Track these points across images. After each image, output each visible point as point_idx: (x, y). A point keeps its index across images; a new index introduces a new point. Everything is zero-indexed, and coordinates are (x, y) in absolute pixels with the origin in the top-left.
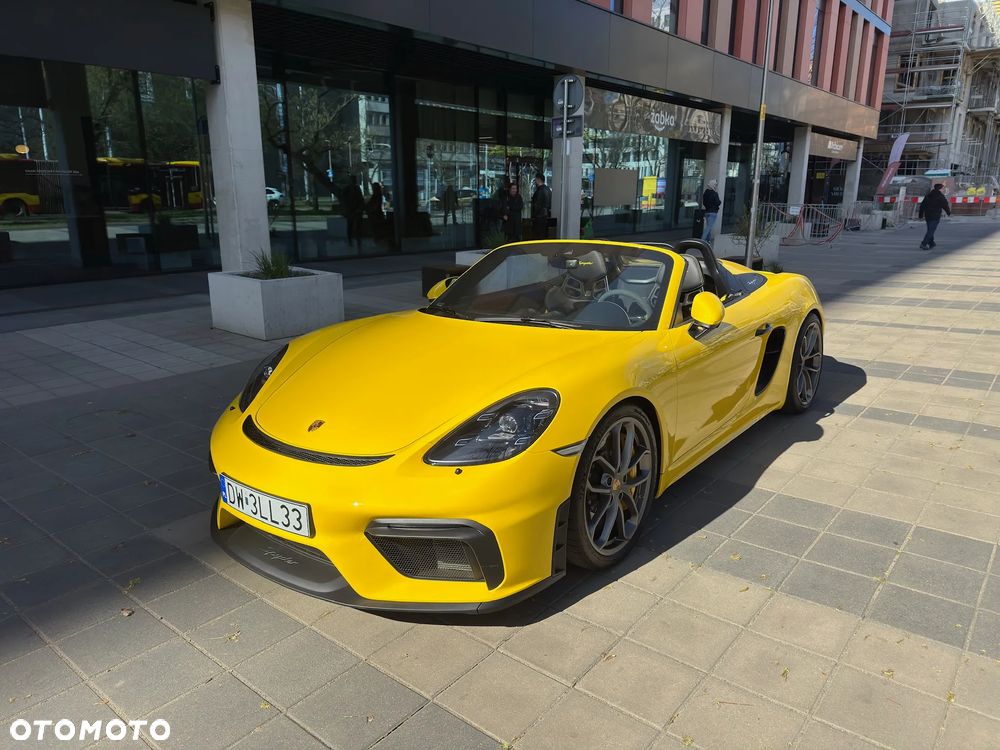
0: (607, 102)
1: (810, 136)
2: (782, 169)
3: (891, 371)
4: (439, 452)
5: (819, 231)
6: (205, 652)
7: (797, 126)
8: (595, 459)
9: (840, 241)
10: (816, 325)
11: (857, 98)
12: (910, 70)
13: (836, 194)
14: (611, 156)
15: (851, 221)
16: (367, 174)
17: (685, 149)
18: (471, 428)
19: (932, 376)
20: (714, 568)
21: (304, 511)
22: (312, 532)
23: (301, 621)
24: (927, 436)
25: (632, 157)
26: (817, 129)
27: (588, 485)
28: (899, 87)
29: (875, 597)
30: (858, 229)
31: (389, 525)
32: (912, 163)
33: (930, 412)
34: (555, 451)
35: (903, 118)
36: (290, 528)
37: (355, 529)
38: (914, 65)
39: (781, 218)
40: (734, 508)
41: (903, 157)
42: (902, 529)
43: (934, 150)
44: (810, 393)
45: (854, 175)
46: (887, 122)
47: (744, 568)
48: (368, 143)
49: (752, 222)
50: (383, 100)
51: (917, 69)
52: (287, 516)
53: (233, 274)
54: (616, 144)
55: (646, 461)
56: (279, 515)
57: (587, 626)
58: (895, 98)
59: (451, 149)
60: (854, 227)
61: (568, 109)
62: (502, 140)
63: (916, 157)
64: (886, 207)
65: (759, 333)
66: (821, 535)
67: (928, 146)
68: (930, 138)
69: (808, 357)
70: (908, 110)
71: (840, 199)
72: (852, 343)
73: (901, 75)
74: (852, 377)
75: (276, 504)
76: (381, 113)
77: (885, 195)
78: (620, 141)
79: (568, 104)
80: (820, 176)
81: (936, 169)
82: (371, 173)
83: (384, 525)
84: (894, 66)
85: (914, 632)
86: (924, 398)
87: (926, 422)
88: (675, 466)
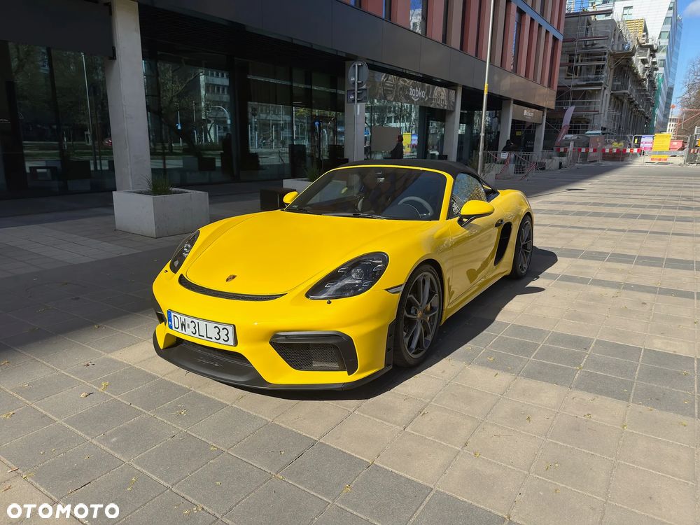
0: (376, 80)
1: (513, 107)
2: (493, 130)
3: (573, 254)
4: (315, 291)
5: (519, 169)
6: (165, 421)
7: (505, 99)
8: (409, 296)
9: (533, 177)
10: (529, 223)
11: (542, 83)
12: (575, 64)
13: (529, 146)
14: (379, 118)
15: (540, 163)
16: (206, 128)
17: (430, 114)
18: (334, 277)
19: (599, 256)
20: (479, 364)
21: (231, 329)
22: (236, 343)
23: (225, 402)
24: (597, 290)
25: (393, 119)
26: (517, 102)
27: (405, 313)
28: (568, 75)
29: (576, 377)
30: (544, 169)
31: (286, 336)
32: (578, 126)
33: (599, 277)
34: (387, 290)
35: (571, 96)
36: (221, 341)
37: (264, 340)
38: (578, 61)
39: (495, 161)
40: (484, 332)
41: (571, 122)
42: (589, 341)
43: (591, 118)
44: (525, 266)
45: (541, 133)
46: (560, 99)
47: (498, 364)
48: (207, 106)
49: (480, 161)
50: (218, 75)
51: (579, 64)
52: (218, 333)
53: (130, 192)
54: (382, 110)
55: (435, 300)
56: (213, 333)
57: (407, 398)
58: (566, 83)
59: (266, 111)
60: (542, 167)
61: (358, 83)
62: (309, 104)
63: (580, 122)
64: (562, 155)
65: (497, 225)
66: (541, 346)
67: (587, 115)
68: (588, 109)
69: (524, 243)
70: (573, 91)
71: (532, 149)
72: (547, 238)
73: (569, 67)
74: (549, 258)
75: (211, 326)
76: (216, 85)
77: (561, 147)
78: (386, 107)
79: (358, 80)
80: (518, 133)
81: (593, 129)
82: (209, 127)
83: (283, 336)
84: (565, 62)
85: (601, 395)
86: (596, 269)
87: (597, 282)
88: (452, 304)
